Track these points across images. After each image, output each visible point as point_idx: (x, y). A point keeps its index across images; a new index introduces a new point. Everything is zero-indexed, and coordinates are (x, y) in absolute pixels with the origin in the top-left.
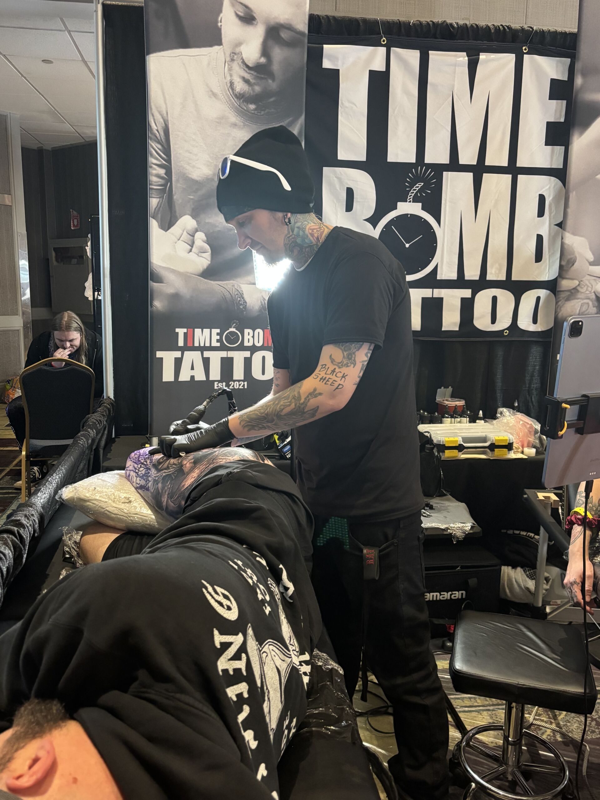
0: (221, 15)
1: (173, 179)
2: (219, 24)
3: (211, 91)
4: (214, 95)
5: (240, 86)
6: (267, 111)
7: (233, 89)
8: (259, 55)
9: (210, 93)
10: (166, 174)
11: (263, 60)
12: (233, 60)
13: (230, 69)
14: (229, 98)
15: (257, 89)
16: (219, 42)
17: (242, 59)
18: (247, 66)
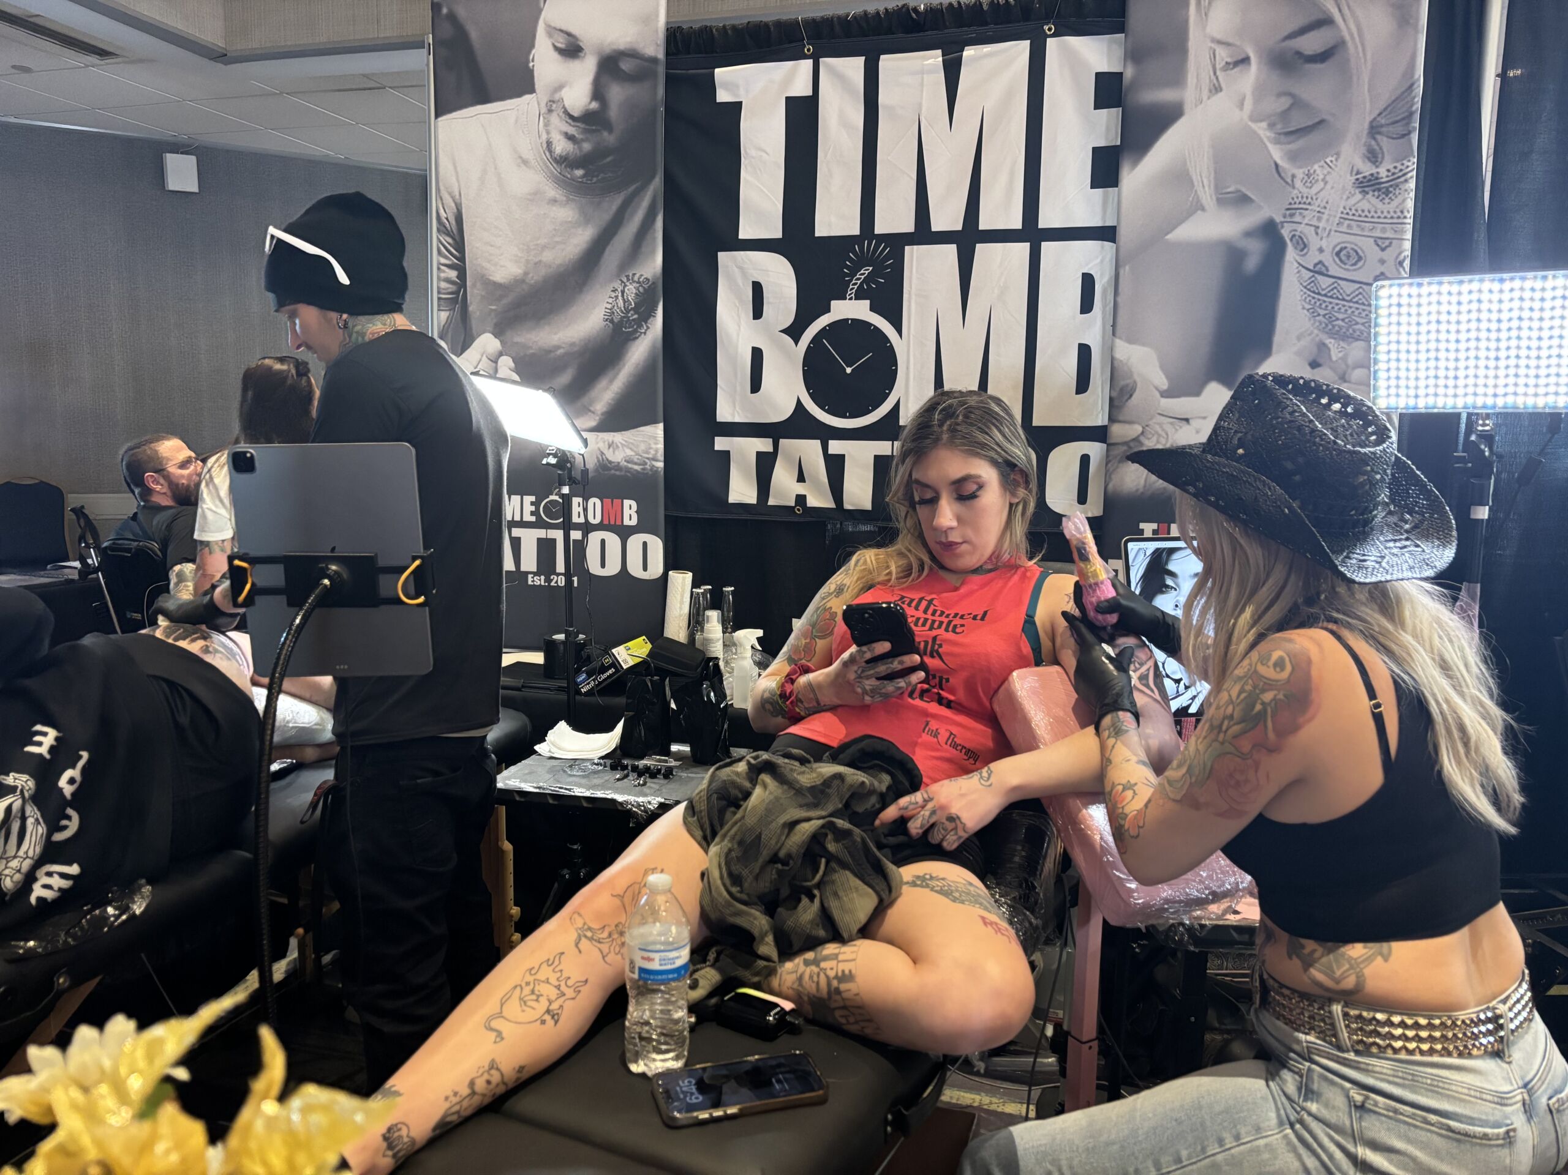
0: (533, 52)
1: (468, 284)
2: (531, 64)
3: (521, 157)
4: (525, 162)
5: (562, 146)
6: (602, 175)
7: (550, 152)
8: (588, 100)
9: (519, 161)
10: (458, 277)
11: (594, 105)
12: (550, 111)
13: (546, 125)
14: (545, 164)
15: (587, 147)
16: (531, 90)
17: (564, 107)
18: (571, 117)
